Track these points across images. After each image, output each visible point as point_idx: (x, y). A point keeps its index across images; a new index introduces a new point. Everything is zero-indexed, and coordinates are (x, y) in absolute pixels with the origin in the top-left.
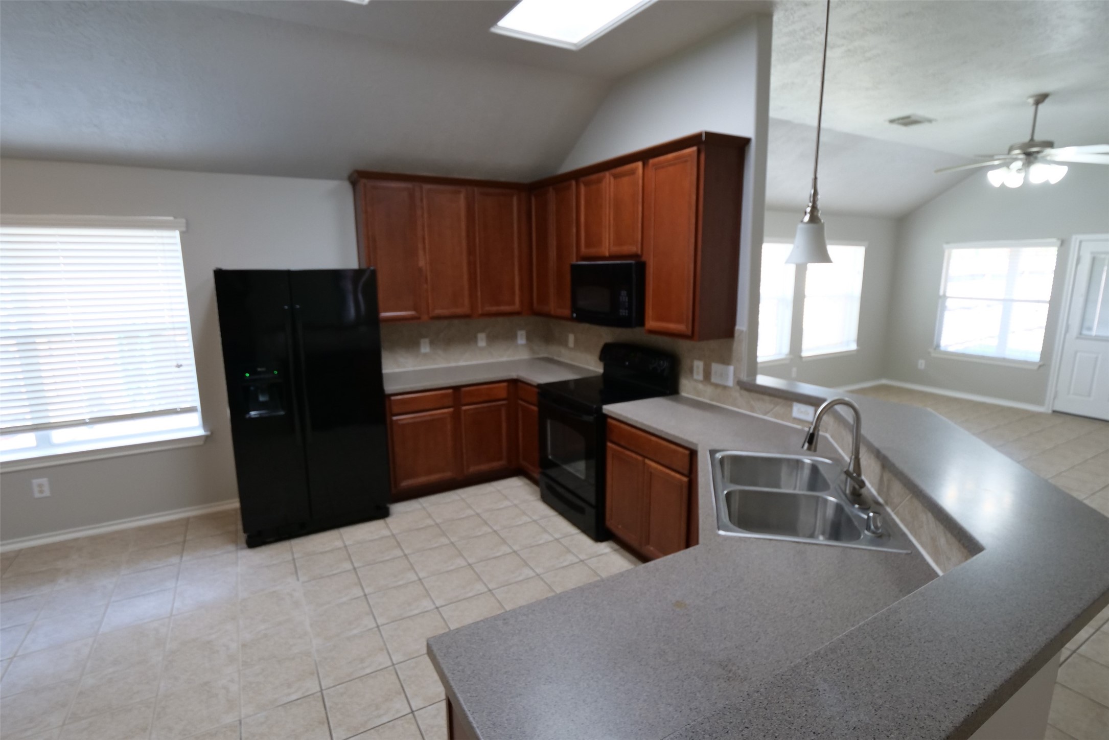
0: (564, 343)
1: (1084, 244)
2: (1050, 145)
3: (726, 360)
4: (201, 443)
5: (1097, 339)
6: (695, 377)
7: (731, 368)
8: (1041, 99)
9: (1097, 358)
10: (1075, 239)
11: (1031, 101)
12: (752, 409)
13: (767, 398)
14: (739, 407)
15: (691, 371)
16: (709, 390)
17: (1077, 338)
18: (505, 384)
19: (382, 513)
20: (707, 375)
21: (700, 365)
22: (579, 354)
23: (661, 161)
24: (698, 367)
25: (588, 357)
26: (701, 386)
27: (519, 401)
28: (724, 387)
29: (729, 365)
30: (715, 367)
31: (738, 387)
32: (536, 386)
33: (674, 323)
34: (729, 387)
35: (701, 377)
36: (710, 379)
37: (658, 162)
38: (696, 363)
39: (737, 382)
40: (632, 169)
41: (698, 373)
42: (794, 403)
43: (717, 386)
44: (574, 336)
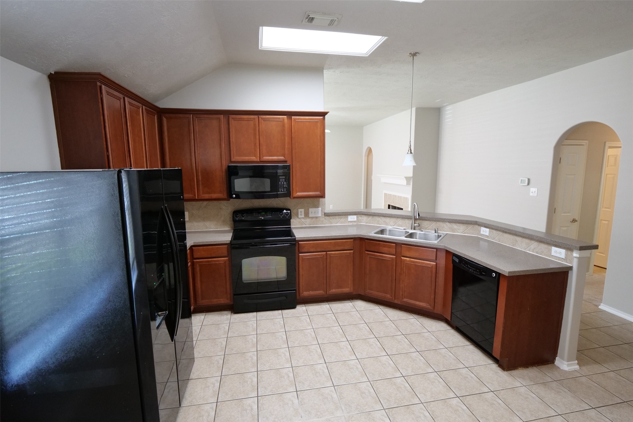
3: (316, 206)
7: (320, 209)
12: (331, 223)
13: (337, 217)
14: (324, 224)
15: (297, 215)
16: (308, 220)
20: (307, 215)
21: (303, 210)
22: (195, 224)
23: (301, 119)
24: (301, 211)
25: (208, 224)
26: (303, 220)
27: (195, 261)
28: (317, 217)
29: (318, 207)
30: (311, 210)
31: (324, 216)
32: (228, 242)
33: (313, 192)
34: (320, 217)
35: (303, 216)
36: (309, 216)
37: (299, 119)
38: (300, 210)
39: (323, 213)
40: (279, 118)
41: (301, 215)
42: (349, 216)
43: (312, 218)
44: (189, 213)
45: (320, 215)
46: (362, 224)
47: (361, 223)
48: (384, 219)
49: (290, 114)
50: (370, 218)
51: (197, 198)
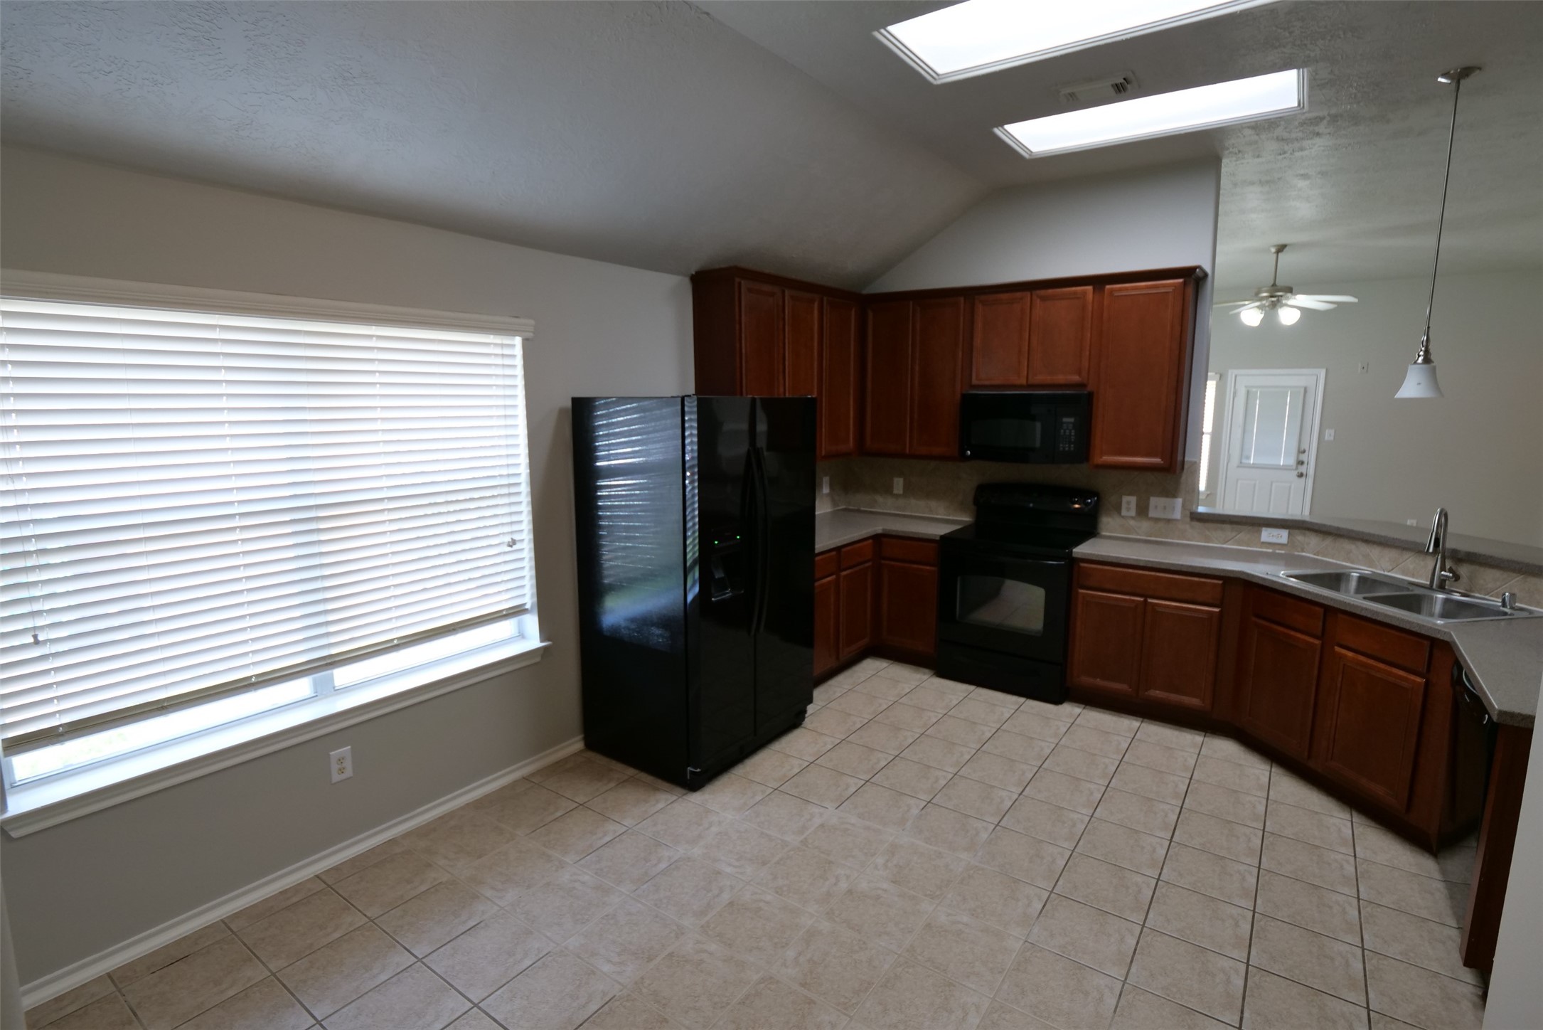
0: (888, 490)
1: (1238, 378)
2: (1290, 290)
3: (1171, 492)
4: (538, 659)
5: (1254, 466)
6: (1124, 512)
7: (1179, 501)
8: (1281, 248)
9: (1255, 485)
10: (1231, 373)
11: (1273, 250)
12: (1208, 539)
13: (1227, 527)
14: (1188, 540)
15: (1118, 508)
16: (1145, 525)
17: (1238, 467)
18: (870, 541)
19: (794, 720)
20: (1142, 511)
21: (1132, 500)
22: (913, 501)
23: (1127, 289)
24: (1129, 503)
25: (933, 504)
26: (1132, 522)
27: (883, 562)
28: (1169, 521)
29: (1176, 497)
30: (1154, 501)
31: (1188, 519)
32: (938, 538)
33: (1143, 456)
34: (1176, 520)
35: (1133, 513)
36: (1148, 514)
37: (1120, 290)
38: (1125, 499)
39: (1188, 513)
40: (1075, 293)
41: (1128, 509)
42: (1264, 529)
43: (1157, 520)
44: (904, 480)
45: (1177, 515)
46: (1304, 554)
47: (1303, 551)
48: (1364, 548)
49: (1099, 282)
50: (1328, 541)
51: (907, 451)
